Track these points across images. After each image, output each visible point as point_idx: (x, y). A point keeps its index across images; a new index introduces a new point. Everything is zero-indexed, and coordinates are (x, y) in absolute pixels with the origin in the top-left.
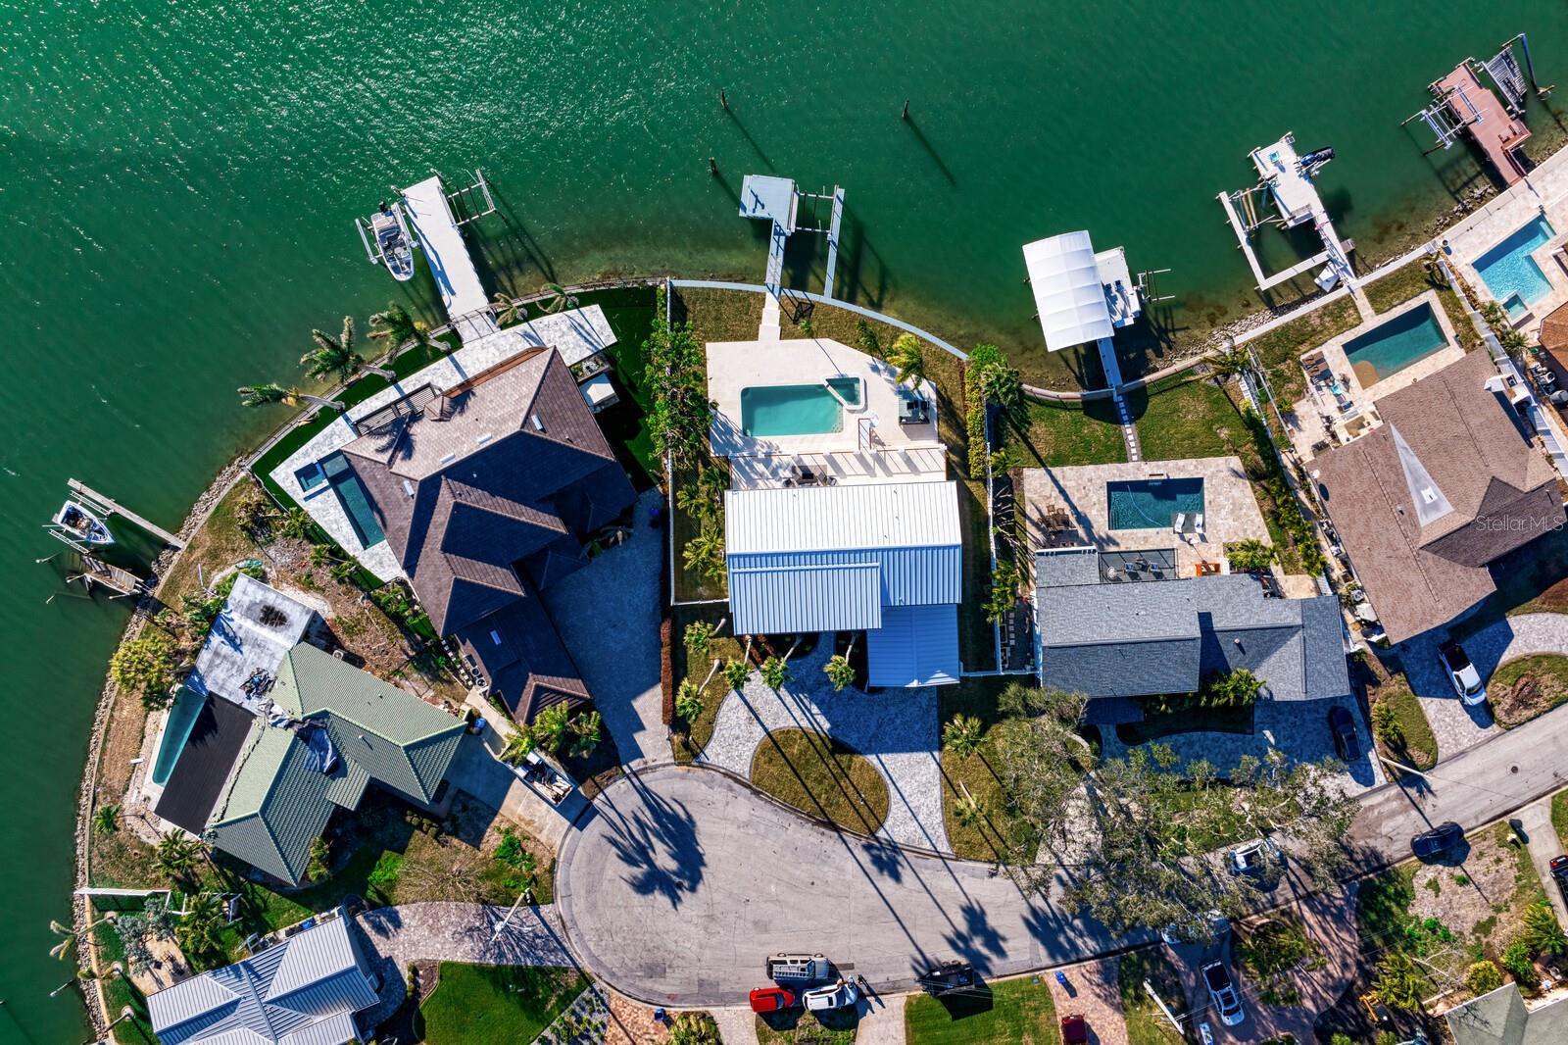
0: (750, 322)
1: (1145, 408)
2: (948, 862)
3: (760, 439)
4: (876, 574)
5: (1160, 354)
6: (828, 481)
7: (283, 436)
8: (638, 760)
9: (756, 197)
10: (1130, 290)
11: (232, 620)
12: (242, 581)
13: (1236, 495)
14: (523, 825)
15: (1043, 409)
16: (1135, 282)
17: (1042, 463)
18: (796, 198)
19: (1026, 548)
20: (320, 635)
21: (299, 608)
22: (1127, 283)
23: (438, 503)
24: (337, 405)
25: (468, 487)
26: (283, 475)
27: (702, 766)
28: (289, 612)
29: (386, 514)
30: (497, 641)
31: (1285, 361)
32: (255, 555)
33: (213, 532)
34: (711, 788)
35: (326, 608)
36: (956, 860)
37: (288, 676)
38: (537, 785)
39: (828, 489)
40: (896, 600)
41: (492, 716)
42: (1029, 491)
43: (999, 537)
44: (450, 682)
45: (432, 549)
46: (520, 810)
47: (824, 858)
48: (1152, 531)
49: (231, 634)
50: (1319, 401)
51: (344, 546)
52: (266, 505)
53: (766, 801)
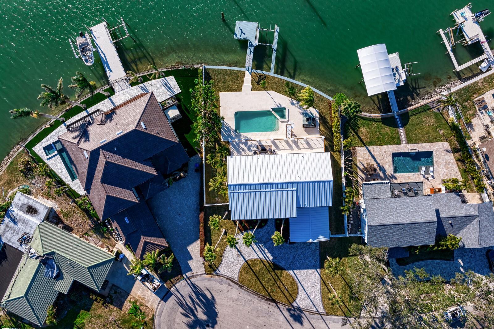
0: (239, 84)
1: (408, 121)
2: (323, 316)
3: (243, 134)
4: (295, 193)
5: (413, 98)
6: (273, 152)
7: (39, 132)
8: (190, 272)
9: (241, 30)
10: (401, 71)
11: (14, 211)
12: (19, 195)
13: (447, 158)
14: (140, 300)
15: (365, 121)
16: (403, 67)
17: (364, 144)
18: (258, 31)
19: (357, 181)
20: (53, 218)
21: (43, 207)
22: (400, 67)
23: (99, 161)
24: (61, 119)
25: (112, 154)
26: (38, 149)
27: (217, 275)
28: (38, 208)
29: (77, 166)
30: (127, 222)
31: (467, 101)
32: (26, 183)
33: (9, 173)
34: (221, 284)
35: (56, 206)
36: (327, 315)
37: (37, 236)
38: (146, 283)
39: (273, 155)
40: (303, 205)
41: (127, 253)
42: (359, 156)
43: (347, 177)
44: (109, 239)
45: (97, 182)
46: (139, 293)
47: (270, 314)
48: (411, 174)
49: (13, 217)
50: (482, 118)
51: (64, 179)
52: (31, 162)
53: (245, 290)
